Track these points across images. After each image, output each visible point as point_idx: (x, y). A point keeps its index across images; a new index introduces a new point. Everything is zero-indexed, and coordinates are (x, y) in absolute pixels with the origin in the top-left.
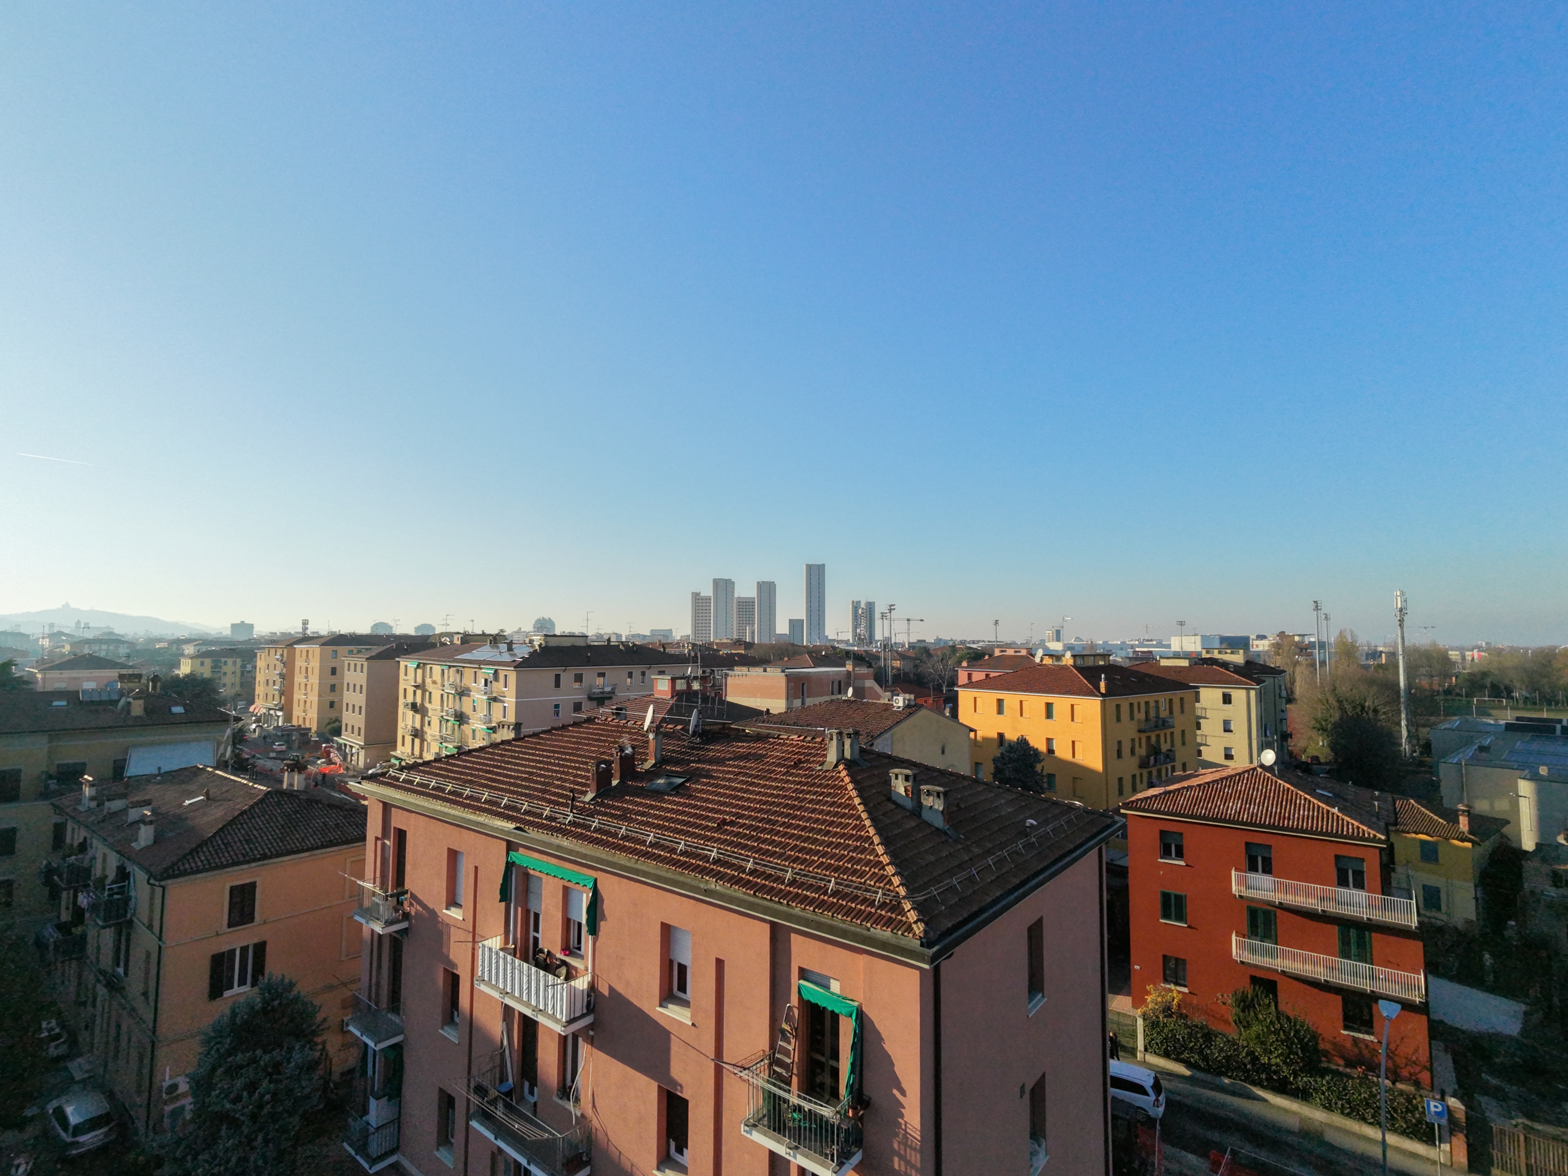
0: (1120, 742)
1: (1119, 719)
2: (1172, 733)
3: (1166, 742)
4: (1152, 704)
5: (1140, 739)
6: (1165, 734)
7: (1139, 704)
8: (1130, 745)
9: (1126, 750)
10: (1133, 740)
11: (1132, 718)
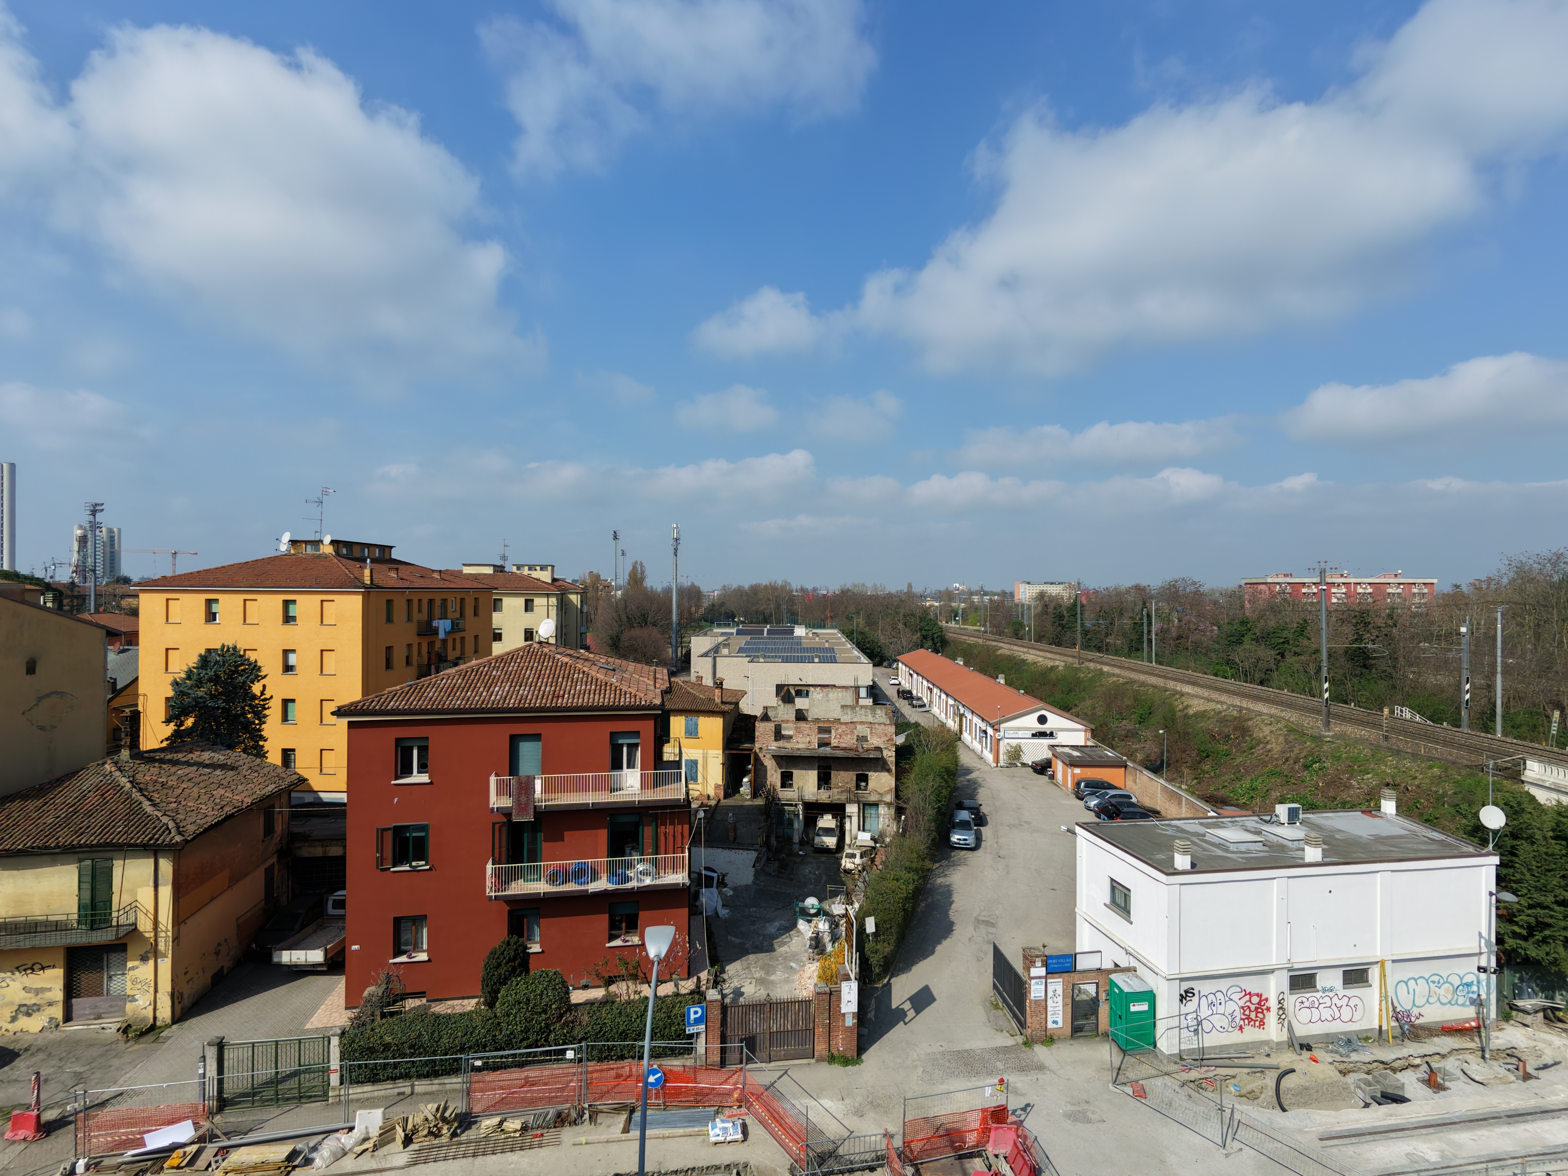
0: (389, 649)
1: (389, 619)
2: (463, 638)
3: (454, 649)
4: (438, 603)
5: (419, 644)
6: (454, 640)
7: (420, 600)
8: (405, 654)
9: (399, 658)
10: (409, 646)
11: (409, 619)
